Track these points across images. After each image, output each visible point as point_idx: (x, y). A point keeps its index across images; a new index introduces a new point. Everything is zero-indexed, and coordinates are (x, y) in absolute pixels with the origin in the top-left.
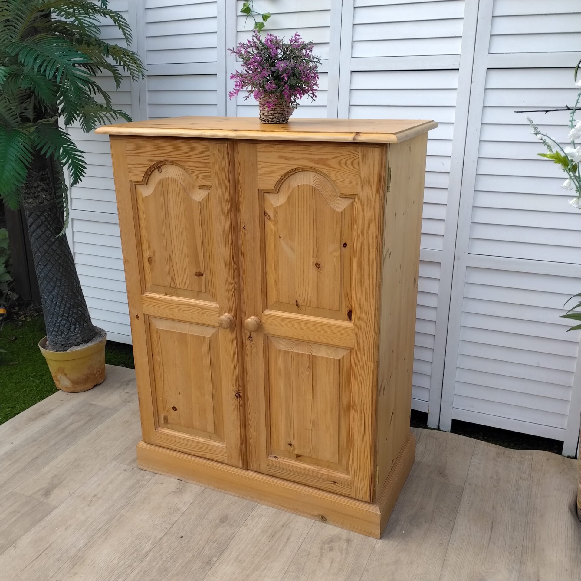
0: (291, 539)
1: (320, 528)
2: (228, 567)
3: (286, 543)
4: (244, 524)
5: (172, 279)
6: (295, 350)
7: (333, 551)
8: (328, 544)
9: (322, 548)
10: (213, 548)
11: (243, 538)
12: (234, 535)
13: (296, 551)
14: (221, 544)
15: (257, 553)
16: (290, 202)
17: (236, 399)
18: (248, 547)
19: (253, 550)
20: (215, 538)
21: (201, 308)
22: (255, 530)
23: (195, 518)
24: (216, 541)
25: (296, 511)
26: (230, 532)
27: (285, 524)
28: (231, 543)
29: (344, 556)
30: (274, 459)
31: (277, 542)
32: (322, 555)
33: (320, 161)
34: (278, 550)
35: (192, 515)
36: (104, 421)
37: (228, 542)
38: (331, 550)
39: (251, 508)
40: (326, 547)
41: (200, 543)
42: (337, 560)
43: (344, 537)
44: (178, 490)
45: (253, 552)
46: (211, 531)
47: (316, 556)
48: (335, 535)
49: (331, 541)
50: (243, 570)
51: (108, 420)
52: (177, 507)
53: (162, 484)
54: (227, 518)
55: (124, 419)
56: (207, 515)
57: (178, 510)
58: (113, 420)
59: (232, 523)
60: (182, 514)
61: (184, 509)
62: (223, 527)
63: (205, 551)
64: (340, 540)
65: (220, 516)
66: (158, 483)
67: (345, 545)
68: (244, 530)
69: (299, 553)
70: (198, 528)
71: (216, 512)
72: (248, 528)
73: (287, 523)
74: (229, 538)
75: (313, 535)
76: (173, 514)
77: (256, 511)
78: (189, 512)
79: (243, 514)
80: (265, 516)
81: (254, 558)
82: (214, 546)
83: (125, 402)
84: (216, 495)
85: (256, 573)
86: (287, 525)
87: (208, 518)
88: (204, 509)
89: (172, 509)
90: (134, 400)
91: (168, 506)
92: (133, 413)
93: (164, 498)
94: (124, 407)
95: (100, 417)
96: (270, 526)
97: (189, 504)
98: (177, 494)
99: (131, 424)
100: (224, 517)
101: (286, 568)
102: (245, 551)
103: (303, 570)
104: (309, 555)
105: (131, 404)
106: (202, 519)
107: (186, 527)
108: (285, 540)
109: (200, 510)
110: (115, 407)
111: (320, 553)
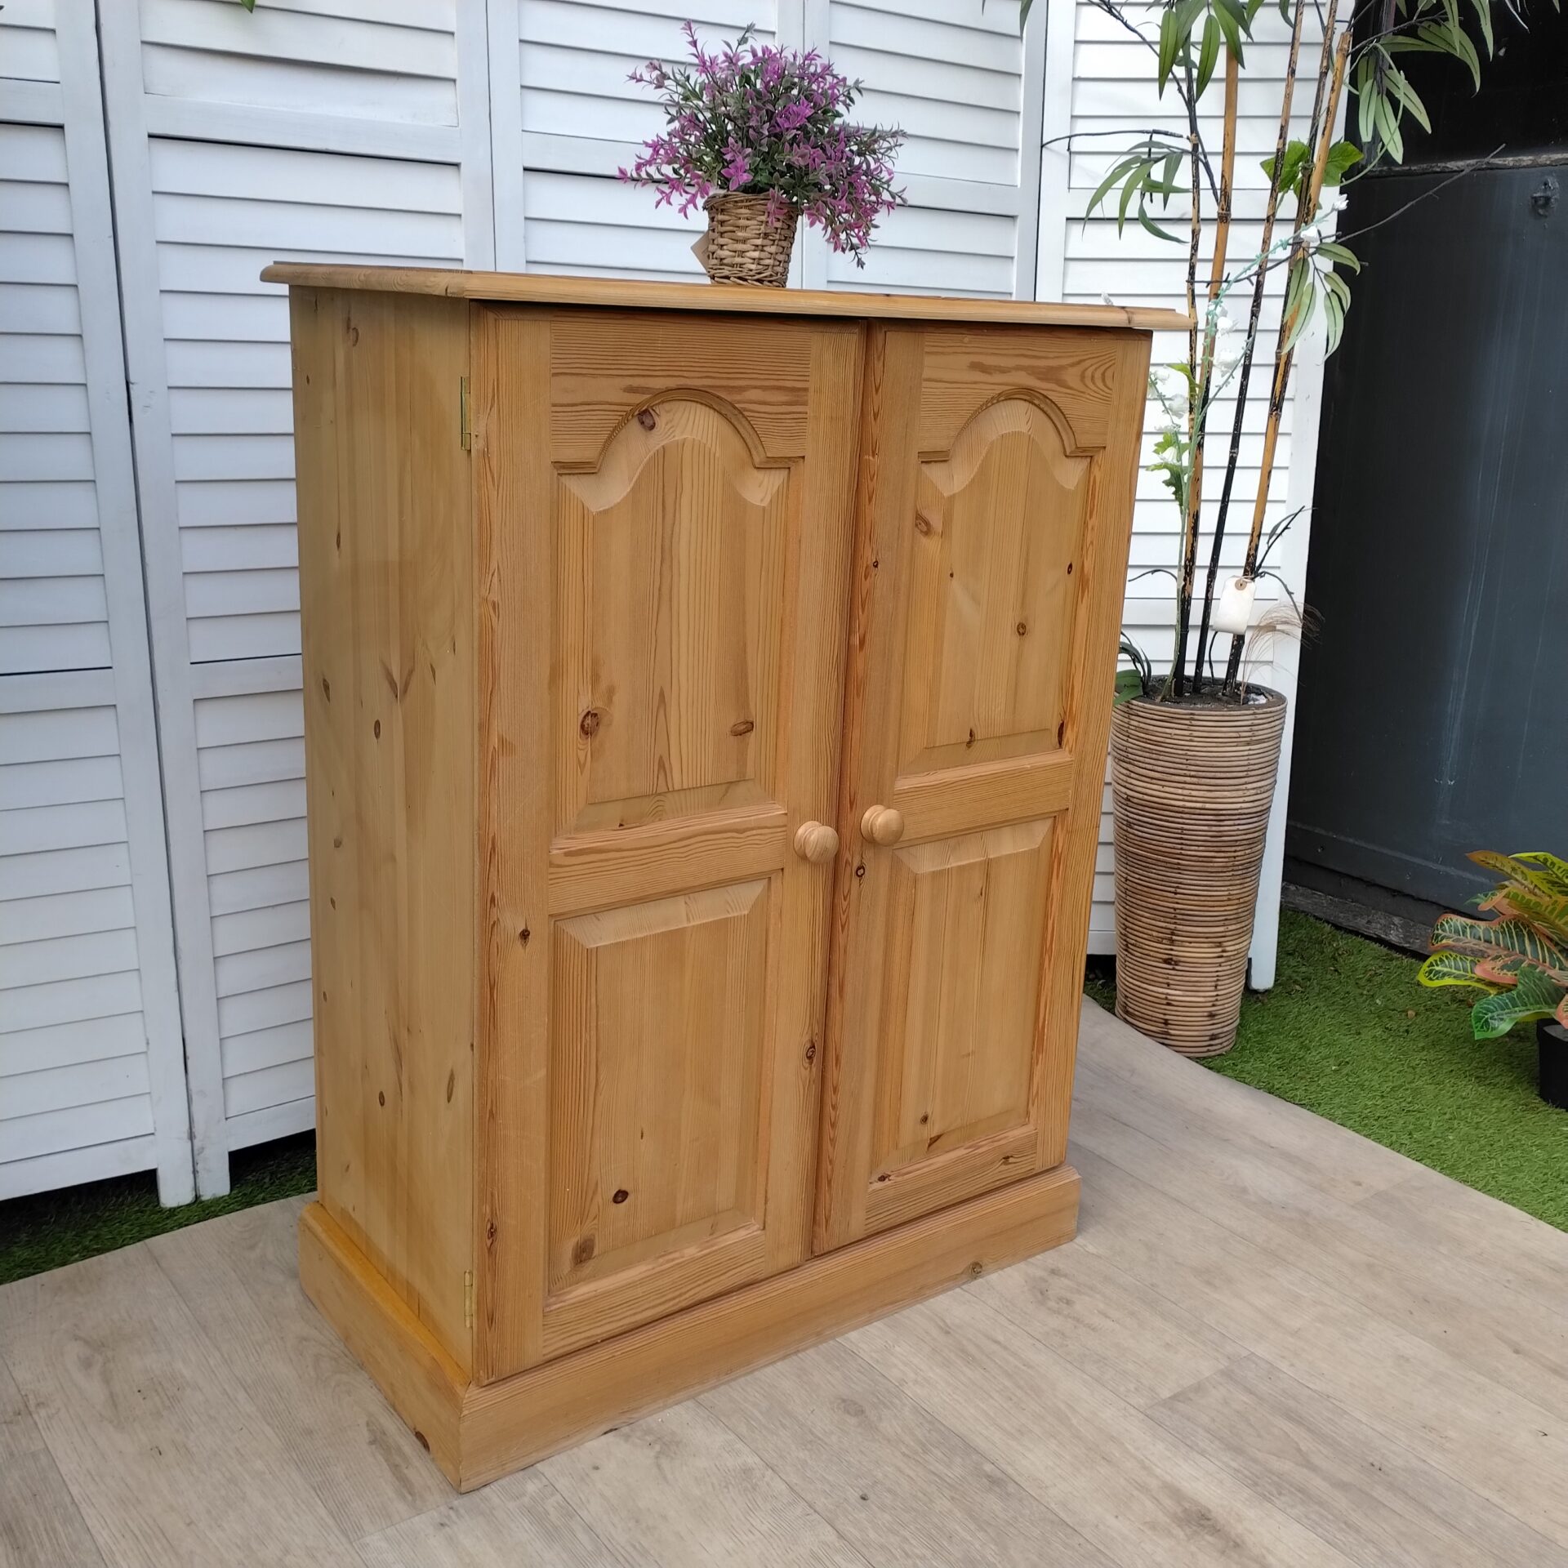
0: (1001, 1338)
1: (989, 1289)
2: (1028, 1454)
3: (1005, 1348)
4: (897, 1384)
5: (662, 765)
6: (954, 863)
7: (1075, 1302)
8: (1049, 1299)
9: (1058, 1312)
10: (945, 1458)
11: (945, 1401)
12: (923, 1412)
13: (1039, 1345)
14: (942, 1441)
15: (1011, 1399)
16: (980, 481)
17: (807, 1065)
18: (982, 1405)
19: (996, 1401)
20: (912, 1443)
21: (737, 831)
22: (931, 1374)
23: (806, 1452)
24: (924, 1445)
25: (920, 1293)
26: (907, 1414)
27: (940, 1327)
28: (947, 1425)
29: (1098, 1296)
30: (880, 1185)
31: (996, 1359)
32: (1077, 1320)
33: (1050, 375)
34: (1023, 1368)
35: (789, 1453)
36: (67, 1499)
37: (942, 1428)
38: (1068, 1302)
39: (843, 1355)
40: (1057, 1306)
41: (912, 1474)
42: (1102, 1306)
43: (1040, 1273)
44: (657, 1447)
45: (1005, 1405)
46: (880, 1442)
47: (1075, 1327)
48: (1026, 1282)
49: (1041, 1293)
50: (1053, 1436)
51: (74, 1490)
52: (734, 1471)
53: (597, 1468)
54: (852, 1401)
55: (121, 1452)
56: (813, 1429)
57: (747, 1471)
58: (96, 1478)
59: (875, 1400)
60: (770, 1470)
61: (752, 1460)
62: (880, 1419)
63: (950, 1475)
64: (1047, 1281)
65: (836, 1410)
66: (587, 1475)
67: (1066, 1281)
68: (919, 1392)
69: (1052, 1345)
70: (852, 1459)
71: (812, 1412)
72: (916, 1382)
73: (941, 1324)
74: (930, 1422)
75: (1007, 1306)
76: (756, 1484)
77: (860, 1351)
78: (775, 1455)
79: (859, 1374)
80: (891, 1344)
81: (1024, 1409)
82: (940, 1454)
83: (11, 1422)
84: (740, 1390)
85: (1074, 1421)
86: (947, 1326)
87: (826, 1432)
88: (784, 1426)
89: (733, 1482)
90: (31, 1397)
91: (713, 1484)
92: (111, 1422)
93: (667, 1483)
94: (43, 1433)
95: (26, 1504)
96: (933, 1349)
97: (739, 1445)
98: (675, 1453)
99: (185, 1446)
100: (843, 1405)
101: (1085, 1377)
102: (992, 1414)
103: (1104, 1358)
104: (1063, 1334)
105: (43, 1412)
106: (819, 1442)
107: (831, 1478)
108: (995, 1347)
109: (781, 1433)
110: (12, 1454)
111: (1069, 1320)
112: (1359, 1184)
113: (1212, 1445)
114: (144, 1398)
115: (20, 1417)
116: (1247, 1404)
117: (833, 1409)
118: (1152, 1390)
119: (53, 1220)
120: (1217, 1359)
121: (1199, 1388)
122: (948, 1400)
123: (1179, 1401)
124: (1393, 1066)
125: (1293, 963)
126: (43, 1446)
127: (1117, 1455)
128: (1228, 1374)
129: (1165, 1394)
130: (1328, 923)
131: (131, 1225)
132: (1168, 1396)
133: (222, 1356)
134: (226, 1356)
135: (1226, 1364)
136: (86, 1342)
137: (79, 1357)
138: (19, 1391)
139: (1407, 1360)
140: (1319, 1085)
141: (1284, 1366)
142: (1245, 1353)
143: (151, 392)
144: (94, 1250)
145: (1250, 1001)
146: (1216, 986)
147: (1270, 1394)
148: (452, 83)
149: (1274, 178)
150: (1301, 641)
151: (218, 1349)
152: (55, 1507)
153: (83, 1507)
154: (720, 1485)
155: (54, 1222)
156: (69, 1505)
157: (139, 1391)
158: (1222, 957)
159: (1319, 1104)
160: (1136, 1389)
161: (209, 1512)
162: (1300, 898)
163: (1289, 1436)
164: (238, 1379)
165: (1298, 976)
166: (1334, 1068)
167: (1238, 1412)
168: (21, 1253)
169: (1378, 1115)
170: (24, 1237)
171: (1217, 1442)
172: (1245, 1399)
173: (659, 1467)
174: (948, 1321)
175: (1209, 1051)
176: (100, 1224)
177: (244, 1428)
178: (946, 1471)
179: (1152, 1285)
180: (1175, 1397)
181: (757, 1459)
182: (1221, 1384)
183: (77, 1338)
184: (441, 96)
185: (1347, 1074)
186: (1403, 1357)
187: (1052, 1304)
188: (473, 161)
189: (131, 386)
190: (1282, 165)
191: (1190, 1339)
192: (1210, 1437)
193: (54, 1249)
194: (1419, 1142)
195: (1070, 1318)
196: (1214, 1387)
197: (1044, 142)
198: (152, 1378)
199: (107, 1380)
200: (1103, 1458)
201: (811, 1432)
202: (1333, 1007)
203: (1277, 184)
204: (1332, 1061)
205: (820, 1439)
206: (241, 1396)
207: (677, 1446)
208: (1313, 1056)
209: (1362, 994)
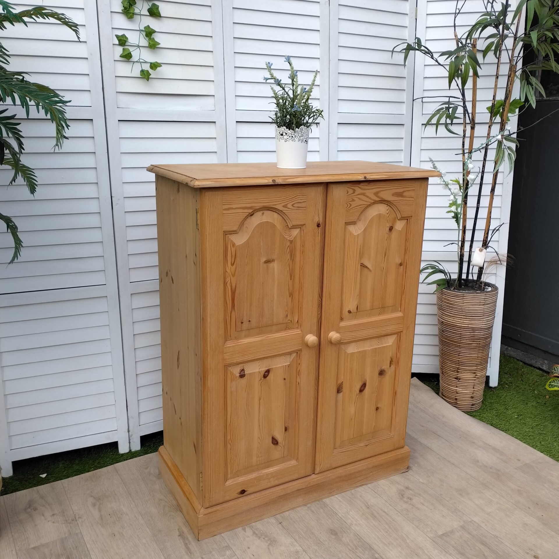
0: (386, 511)
2: (390, 552)
3: (387, 514)
4: (349, 525)
7: (413, 499)
8: (404, 498)
9: (407, 502)
10: (363, 552)
11: (365, 532)
12: (357, 535)
13: (399, 514)
14: (362, 545)
15: (387, 532)
18: (377, 534)
19: (382, 533)
20: (352, 546)
22: (361, 522)
23: (317, 547)
24: (356, 546)
26: (352, 535)
27: (367, 506)
28: (365, 540)
29: (421, 497)
31: (383, 518)
32: (413, 505)
34: (393, 521)
35: (311, 547)
36: (86, 549)
37: (363, 541)
38: (411, 499)
39: (333, 514)
40: (406, 500)
41: (351, 556)
42: (422, 501)
43: (402, 488)
44: (269, 542)
45: (384, 534)
46: (341, 545)
47: (412, 508)
48: (397, 491)
49: (402, 495)
50: (400, 546)
51: (88, 546)
52: (293, 552)
53: (249, 548)
54: (334, 530)
55: (103, 534)
56: (320, 539)
57: (297, 552)
58: (95, 543)
59: (342, 530)
60: (305, 552)
61: (299, 548)
62: (343, 537)
63: (364, 557)
64: (404, 491)
65: (328, 533)
66: (246, 550)
67: (411, 492)
68: (356, 528)
69: (403, 514)
70: (332, 550)
71: (320, 533)
72: (356, 525)
73: (367, 505)
74: (359, 539)
75: (390, 500)
76: (300, 557)
77: (338, 513)
78: (307, 547)
79: (337, 521)
80: (349, 511)
81: (391, 536)
82: (361, 550)
83: (71, 523)
84: (298, 524)
85: (408, 541)
86: (369, 506)
87: (324, 540)
88: (311, 538)
89: (292, 556)
90: (77, 515)
91: (286, 556)
92: (100, 524)
93: (271, 554)
94: (80, 527)
95: (74, 550)
96: (363, 514)
97: (295, 543)
98: (274, 545)
99: (122, 533)
100: (331, 531)
101: (413, 526)
102: (380, 537)
103: (421, 519)
104: (408, 510)
105: (80, 520)
106: (322, 544)
107: (324, 556)
108: (384, 514)
109: (309, 540)
110: (70, 533)
111: (410, 505)
112: (519, 460)
113: (454, 552)
114: (111, 517)
115: (73, 521)
116: (468, 538)
117: (327, 533)
118: (436, 531)
119: (86, 456)
120: (460, 522)
121: (452, 532)
122: (366, 532)
123: (445, 536)
124: (538, 417)
125: (506, 377)
126: (80, 531)
127: (421, 553)
128: (463, 527)
129: (440, 533)
130: (521, 361)
131: (110, 459)
132: (441, 534)
133: (135, 504)
134: (136, 504)
135: (463, 523)
136: (94, 498)
137: (92, 503)
138: (73, 513)
139: (527, 525)
140: (510, 423)
141: (483, 525)
142: (470, 520)
143: (119, 199)
144: (99, 467)
145: (489, 391)
146: (474, 387)
147: (477, 535)
148: (213, 97)
149: (491, 113)
150: (506, 266)
151: (134, 502)
152: (82, 551)
153: (91, 552)
154: (288, 556)
155: (86, 457)
156: (86, 551)
157: (109, 515)
158: (475, 377)
159: (509, 430)
160: (430, 531)
161: (128, 555)
162: (512, 352)
163: (481, 550)
164: (139, 512)
165: (508, 382)
166: (516, 417)
167: (465, 541)
168: (76, 467)
169: (530, 435)
170: (77, 462)
171: (456, 551)
172: (468, 536)
173: (269, 549)
174: (369, 504)
175: (471, 409)
176: (100, 458)
177: (140, 529)
178: (362, 556)
179: (441, 494)
180: (443, 535)
181: (301, 548)
182: (460, 530)
183: (92, 496)
184: (210, 100)
185: (521, 419)
186: (526, 524)
187: (405, 499)
188: (220, 121)
189: (112, 198)
190: (494, 108)
191: (451, 514)
192: (454, 549)
193: (86, 466)
194: (543, 445)
195: (411, 505)
196: (457, 532)
197: (414, 99)
198: (114, 511)
199: (100, 511)
200: (416, 554)
201: (319, 540)
202: (520, 394)
203: (492, 115)
204: (516, 414)
205: (322, 542)
206: (140, 518)
207: (275, 542)
208: (509, 412)
209: (530, 389)
